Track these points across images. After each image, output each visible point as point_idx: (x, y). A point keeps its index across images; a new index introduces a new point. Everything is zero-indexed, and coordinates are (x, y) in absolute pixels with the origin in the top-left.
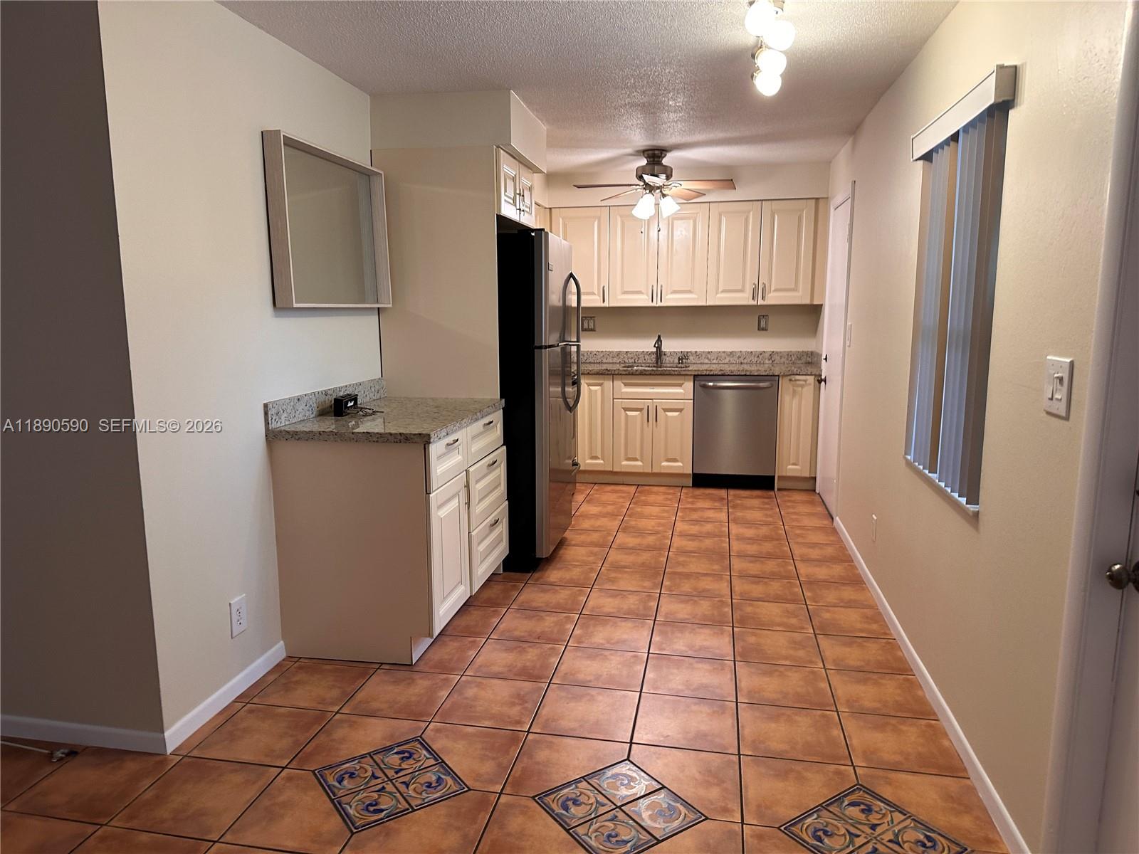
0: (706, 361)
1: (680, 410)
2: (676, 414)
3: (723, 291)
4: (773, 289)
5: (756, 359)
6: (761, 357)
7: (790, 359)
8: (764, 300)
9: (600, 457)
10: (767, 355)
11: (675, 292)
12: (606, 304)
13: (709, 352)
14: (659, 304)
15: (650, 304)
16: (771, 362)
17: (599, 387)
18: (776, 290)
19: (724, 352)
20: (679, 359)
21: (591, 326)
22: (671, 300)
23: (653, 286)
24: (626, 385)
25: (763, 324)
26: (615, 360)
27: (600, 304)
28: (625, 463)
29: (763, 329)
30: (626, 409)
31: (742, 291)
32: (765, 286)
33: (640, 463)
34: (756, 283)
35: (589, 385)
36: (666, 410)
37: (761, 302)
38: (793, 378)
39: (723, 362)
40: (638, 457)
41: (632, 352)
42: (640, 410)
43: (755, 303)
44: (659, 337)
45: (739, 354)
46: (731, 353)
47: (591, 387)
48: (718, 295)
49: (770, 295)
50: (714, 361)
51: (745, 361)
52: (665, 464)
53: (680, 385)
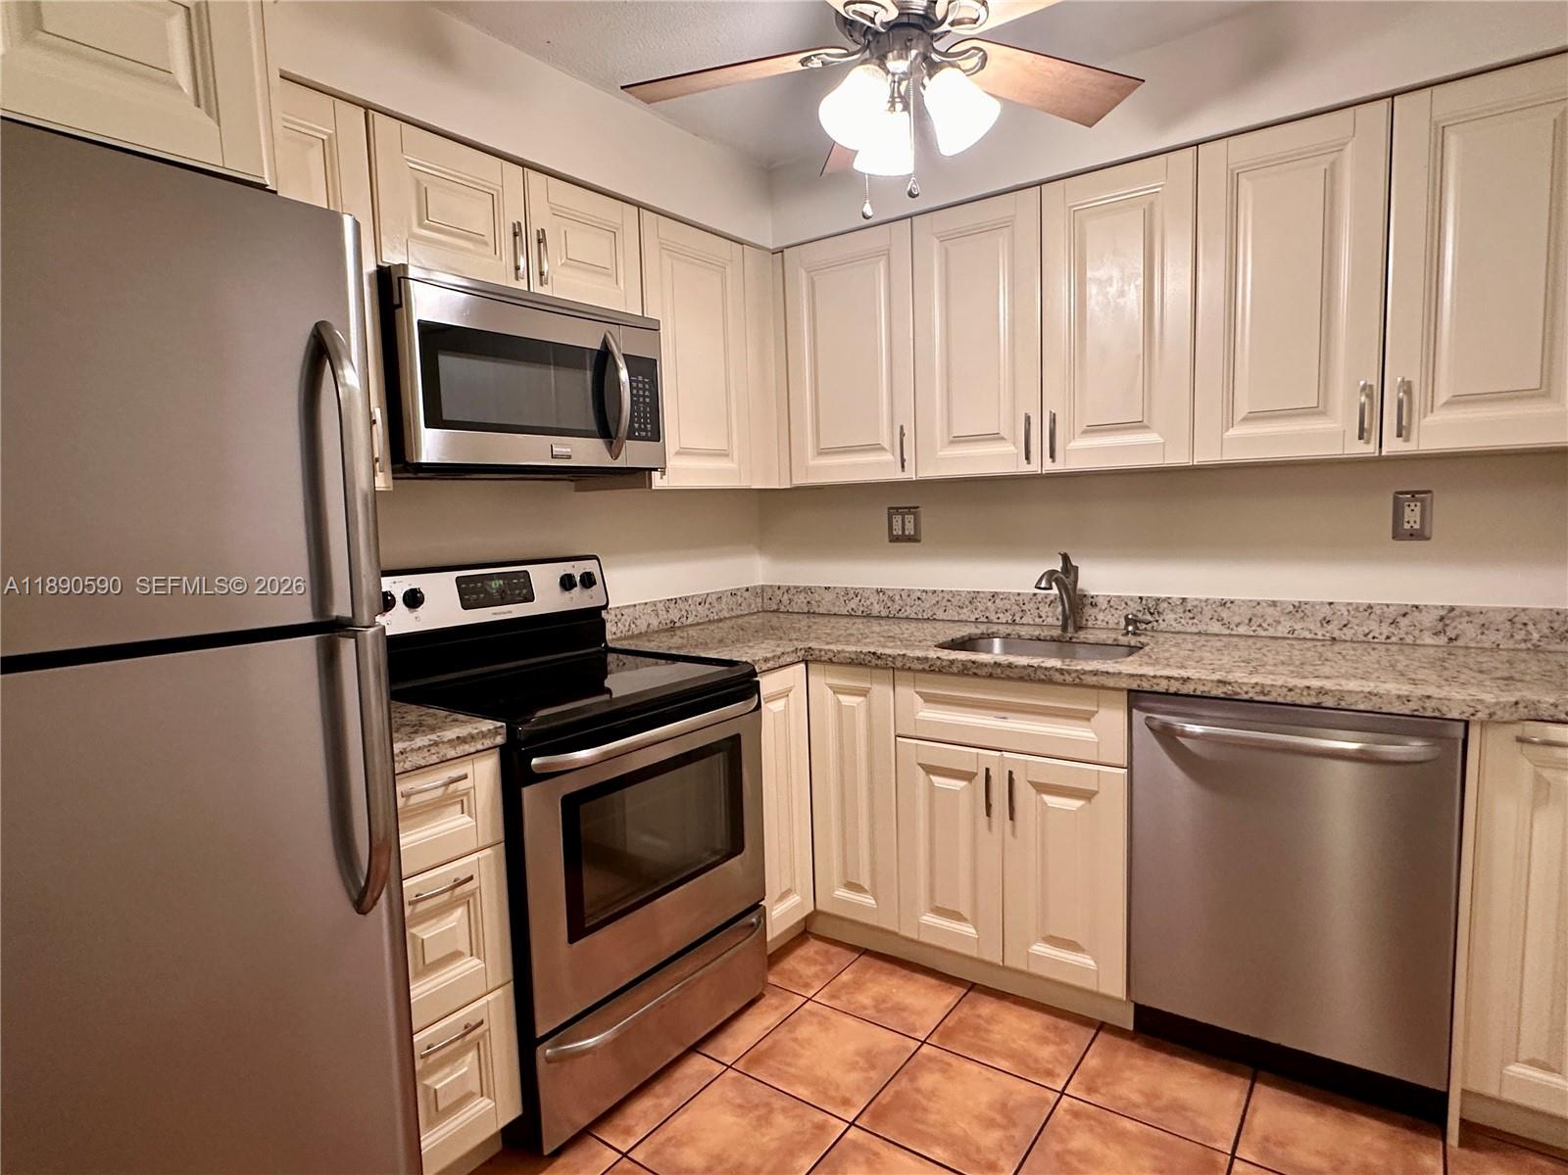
0: (1216, 628)
1: (1087, 795)
2: (1075, 804)
3: (1252, 417)
4: (1443, 396)
5: (1386, 630)
6: (1404, 622)
7: (1519, 636)
8: (1407, 440)
9: (867, 887)
10: (1428, 619)
11: (1093, 430)
12: (910, 474)
13: (1223, 604)
14: (1049, 467)
15: (1024, 468)
16: (1442, 640)
17: (862, 699)
18: (1457, 401)
19: (1274, 604)
20: (1128, 622)
21: (910, 530)
22: (1081, 453)
23: (1028, 419)
24: (929, 699)
25: (1412, 517)
26: (965, 614)
27: (897, 475)
28: (929, 919)
29: (1414, 535)
30: (930, 770)
31: (1317, 411)
32: (1408, 392)
33: (968, 930)
34: (1375, 382)
35: (837, 690)
36: (1042, 788)
37: (1393, 446)
38: (1534, 730)
39: (1271, 632)
40: (966, 912)
41: (1006, 597)
42: (968, 777)
43: (1369, 449)
44: (1066, 558)
45: (1326, 611)
46: (1297, 607)
47: (842, 698)
48: (1232, 432)
49: (1430, 419)
50: (1242, 630)
51: (1348, 634)
52: (1040, 949)
53: (1086, 717)
